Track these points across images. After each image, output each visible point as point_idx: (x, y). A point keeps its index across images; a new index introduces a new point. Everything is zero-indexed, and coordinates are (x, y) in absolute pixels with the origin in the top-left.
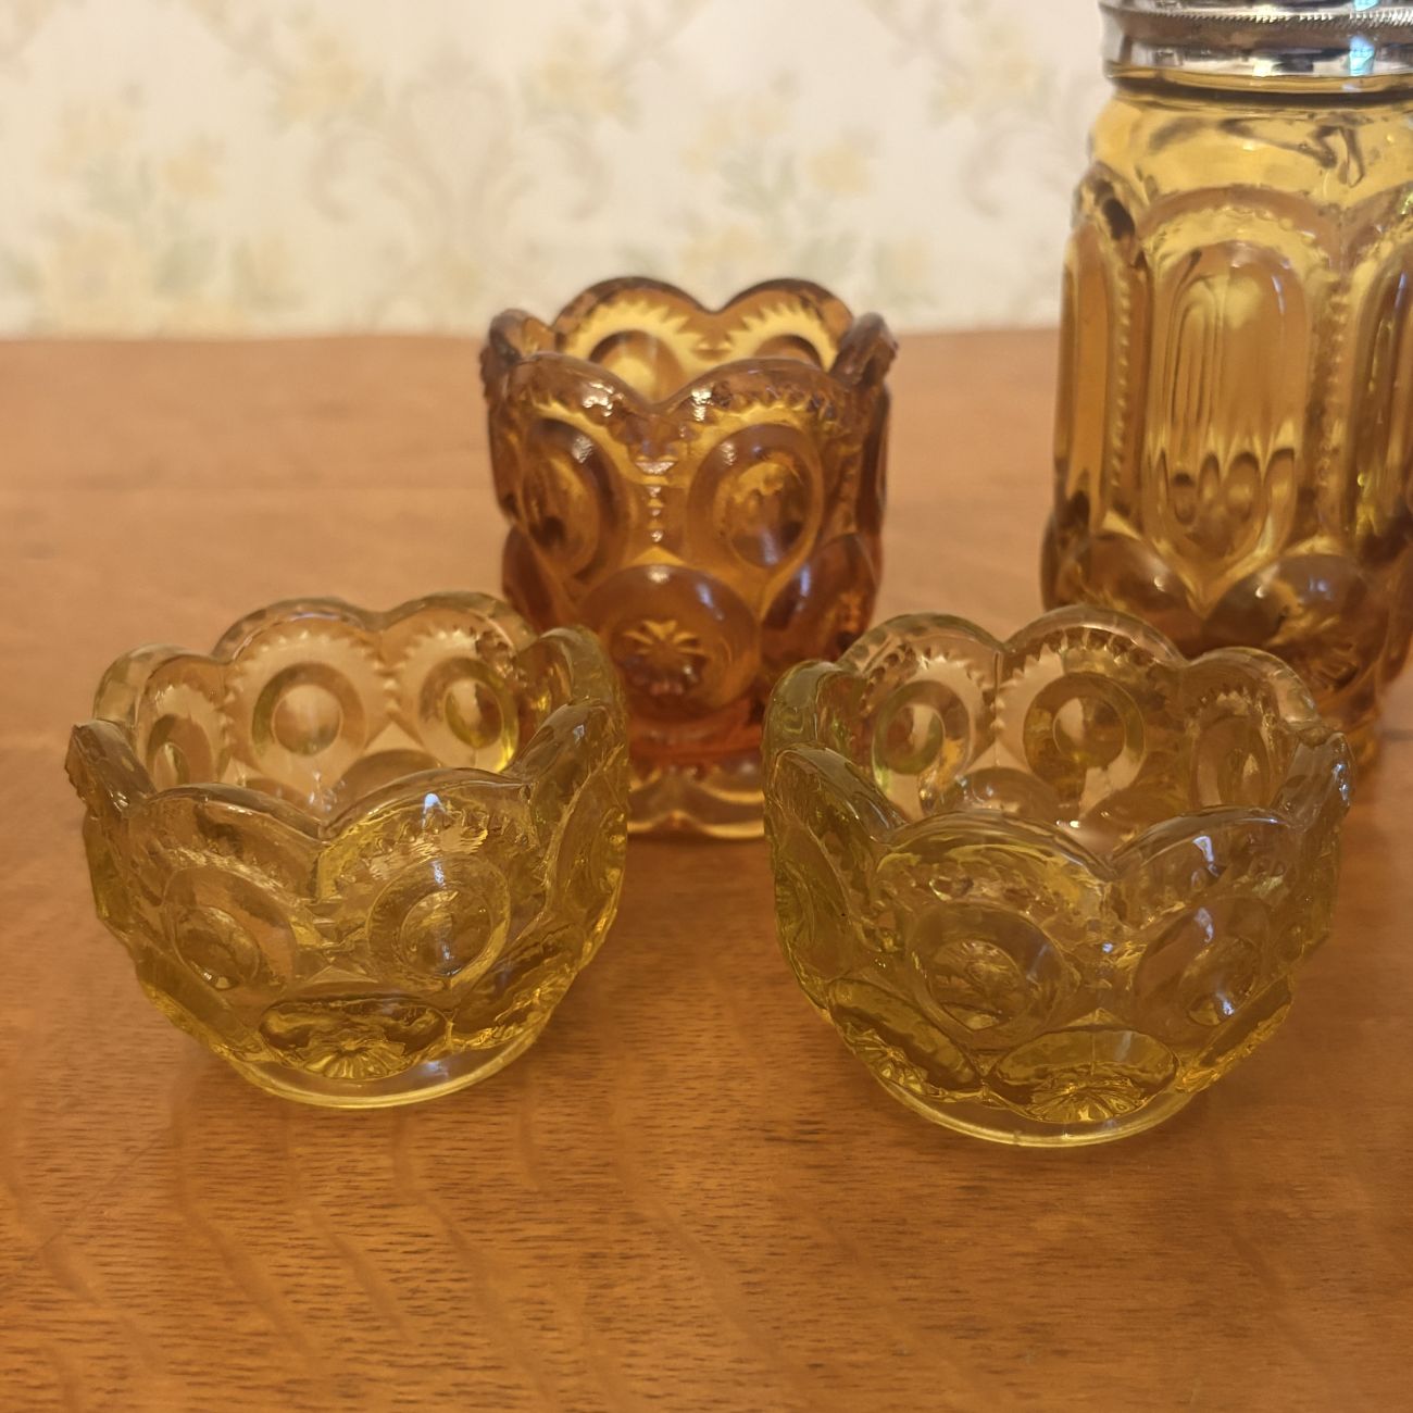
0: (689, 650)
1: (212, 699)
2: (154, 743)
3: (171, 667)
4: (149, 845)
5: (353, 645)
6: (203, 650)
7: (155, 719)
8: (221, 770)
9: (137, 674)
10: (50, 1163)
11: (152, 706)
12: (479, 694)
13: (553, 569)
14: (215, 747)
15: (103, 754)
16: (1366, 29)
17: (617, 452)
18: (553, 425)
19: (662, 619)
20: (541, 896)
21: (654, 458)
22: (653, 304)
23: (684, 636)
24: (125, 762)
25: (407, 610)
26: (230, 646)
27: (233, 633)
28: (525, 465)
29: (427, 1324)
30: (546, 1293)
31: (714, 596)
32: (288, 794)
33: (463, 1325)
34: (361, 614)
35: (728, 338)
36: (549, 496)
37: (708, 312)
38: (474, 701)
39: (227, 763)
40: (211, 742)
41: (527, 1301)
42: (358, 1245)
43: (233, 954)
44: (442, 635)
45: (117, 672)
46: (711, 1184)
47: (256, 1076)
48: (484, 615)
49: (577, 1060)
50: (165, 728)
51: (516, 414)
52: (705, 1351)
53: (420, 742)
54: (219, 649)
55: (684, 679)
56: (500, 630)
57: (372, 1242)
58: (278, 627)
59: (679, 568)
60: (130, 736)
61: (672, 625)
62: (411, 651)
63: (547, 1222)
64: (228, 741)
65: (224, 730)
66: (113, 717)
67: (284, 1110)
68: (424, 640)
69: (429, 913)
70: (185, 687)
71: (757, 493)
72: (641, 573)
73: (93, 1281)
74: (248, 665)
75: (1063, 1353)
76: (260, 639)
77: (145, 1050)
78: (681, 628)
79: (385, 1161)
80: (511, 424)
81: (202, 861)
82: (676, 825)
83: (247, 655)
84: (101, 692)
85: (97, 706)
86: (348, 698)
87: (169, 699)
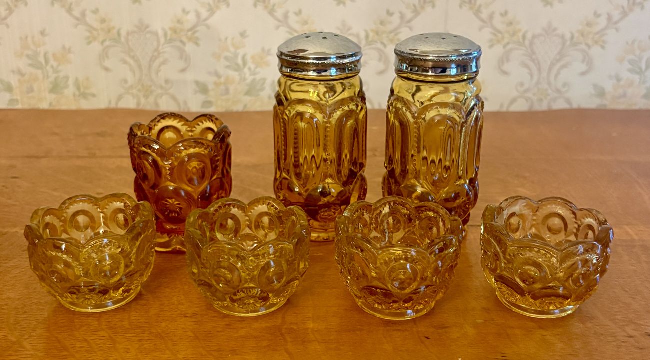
0: (178, 206)
1: (59, 219)
2: (44, 229)
3: (49, 212)
4: (43, 251)
5: (93, 206)
6: (57, 208)
7: (45, 223)
8: (61, 236)
9: (41, 213)
10: (19, 325)
11: (44, 221)
12: (125, 217)
13: (145, 186)
14: (60, 230)
15: (33, 231)
16: (334, 65)
17: (159, 159)
18: (145, 153)
19: (171, 199)
20: (132, 263)
21: (167, 161)
22: (175, 119)
23: (177, 203)
24: (38, 233)
25: (106, 198)
26: (63, 206)
27: (64, 203)
28: (138, 161)
29: (102, 353)
30: (129, 347)
31: (185, 193)
32: (76, 240)
33: (110, 353)
34: (95, 198)
35: (195, 128)
36: (144, 169)
37: (190, 122)
38: (123, 219)
39: (62, 234)
40: (58, 229)
41: (125, 348)
42: (89, 339)
43: (62, 276)
44: (115, 203)
45: (36, 212)
46: (170, 326)
47: (68, 306)
48: (125, 199)
49: (144, 302)
50: (47, 225)
51: (135, 150)
52: (162, 356)
53: (110, 229)
54: (61, 207)
55: (178, 213)
56: (128, 202)
57: (92, 338)
58: (75, 202)
59: (176, 187)
60: (39, 228)
61: (174, 200)
62: (107, 207)
63: (131, 334)
64: (62, 229)
65: (62, 226)
66: (35, 223)
67: (74, 313)
68: (111, 204)
69: (105, 266)
70: (52, 216)
71: (195, 167)
72: (167, 187)
73: (29, 347)
74: (68, 211)
75: (237, 354)
76: (71, 204)
77: (42, 301)
78: (176, 201)
79: (96, 323)
80: (135, 152)
81: (54, 254)
82: (178, 249)
83: (68, 208)
84: (32, 217)
85: (31, 221)
86: (92, 218)
87: (48, 219)
